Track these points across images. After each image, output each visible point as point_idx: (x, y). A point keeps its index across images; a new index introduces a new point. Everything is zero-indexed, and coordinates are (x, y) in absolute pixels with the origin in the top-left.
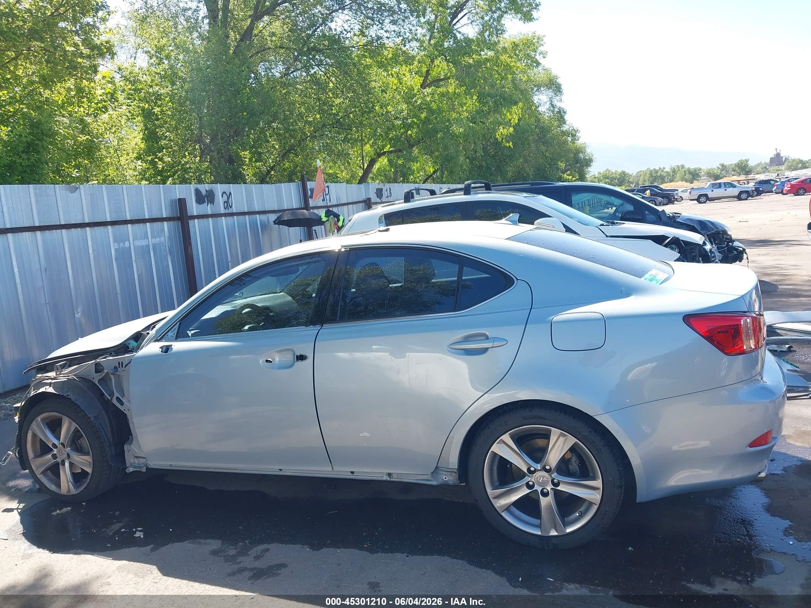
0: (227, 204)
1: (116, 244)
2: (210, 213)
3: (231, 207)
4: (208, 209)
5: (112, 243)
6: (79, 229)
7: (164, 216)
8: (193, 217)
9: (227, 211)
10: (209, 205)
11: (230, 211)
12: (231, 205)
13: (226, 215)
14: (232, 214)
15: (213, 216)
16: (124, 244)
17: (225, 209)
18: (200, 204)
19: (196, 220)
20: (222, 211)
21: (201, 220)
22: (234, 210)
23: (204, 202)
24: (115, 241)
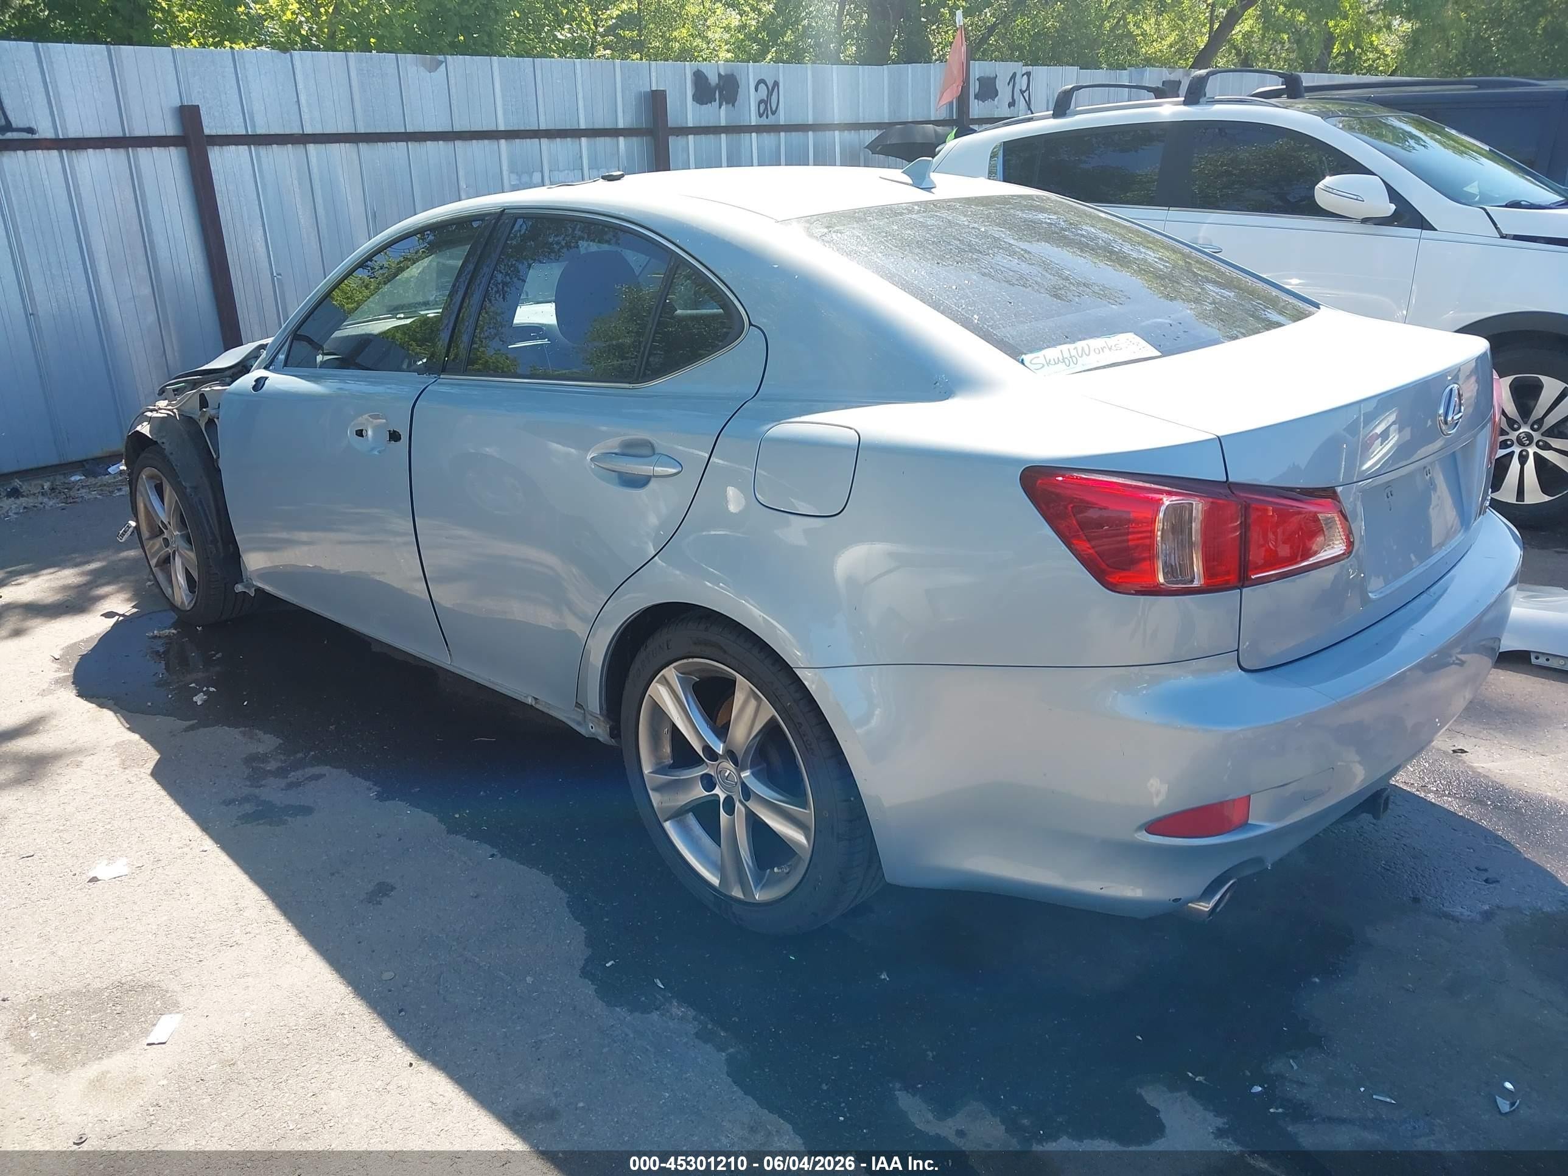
0: (766, 106)
1: (514, 177)
2: (723, 123)
3: (773, 113)
4: (721, 115)
5: (505, 173)
6: (441, 142)
7: (621, 125)
8: (684, 131)
9: (764, 121)
10: (723, 107)
11: (771, 120)
12: (774, 109)
13: (759, 129)
14: (775, 129)
15: (728, 130)
16: (531, 178)
17: (761, 116)
18: (702, 104)
19: (691, 137)
20: (754, 120)
21: (703, 138)
22: (782, 119)
23: (711, 100)
24: (512, 171)
